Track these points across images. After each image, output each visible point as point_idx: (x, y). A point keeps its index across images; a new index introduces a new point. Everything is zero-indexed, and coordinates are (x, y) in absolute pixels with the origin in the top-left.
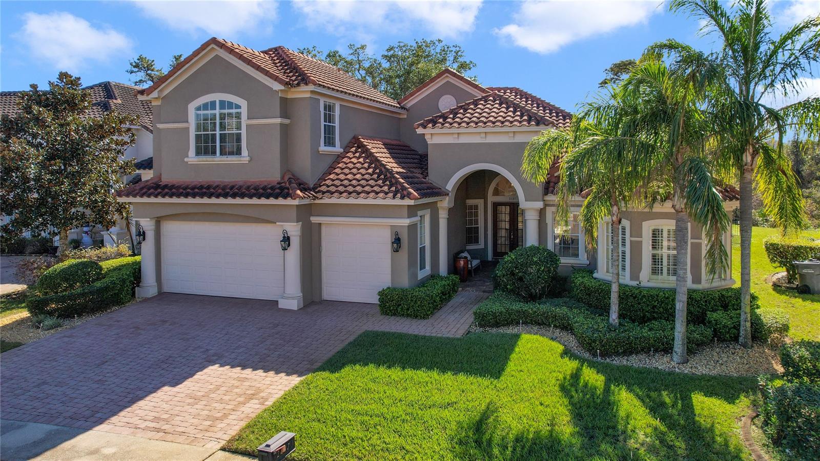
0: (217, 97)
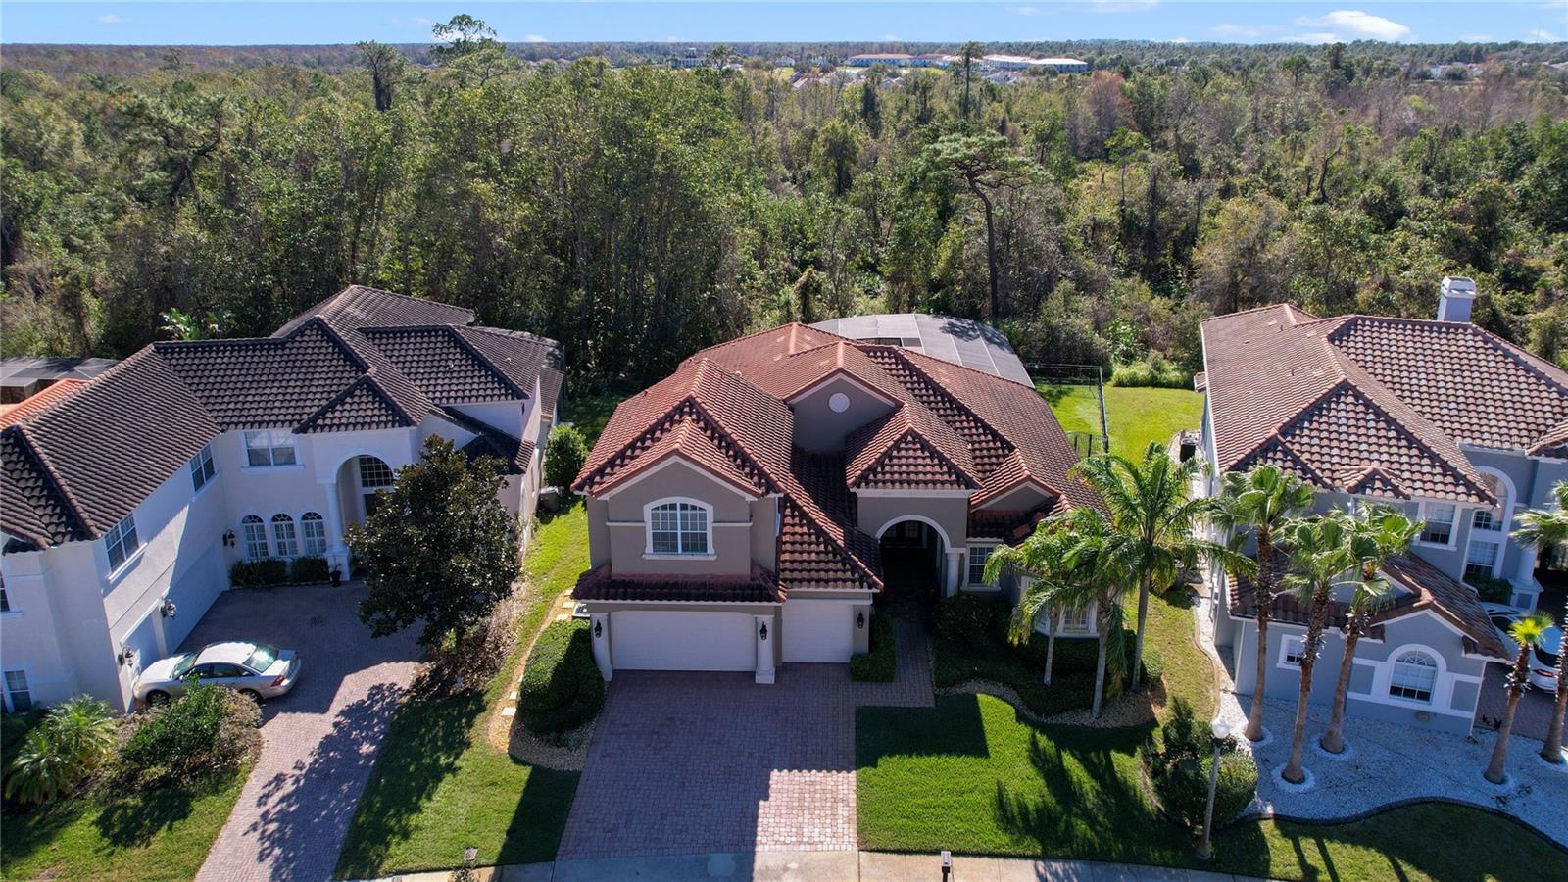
0: (679, 500)
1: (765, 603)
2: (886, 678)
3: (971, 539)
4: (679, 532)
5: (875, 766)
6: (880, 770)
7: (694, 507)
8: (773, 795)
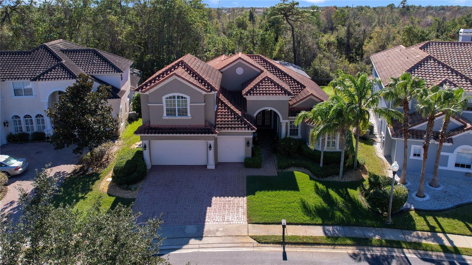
0: (176, 94)
1: (210, 135)
2: (258, 166)
3: (290, 117)
4: (177, 107)
5: (254, 195)
6: (256, 196)
7: (182, 97)
8: (213, 205)
